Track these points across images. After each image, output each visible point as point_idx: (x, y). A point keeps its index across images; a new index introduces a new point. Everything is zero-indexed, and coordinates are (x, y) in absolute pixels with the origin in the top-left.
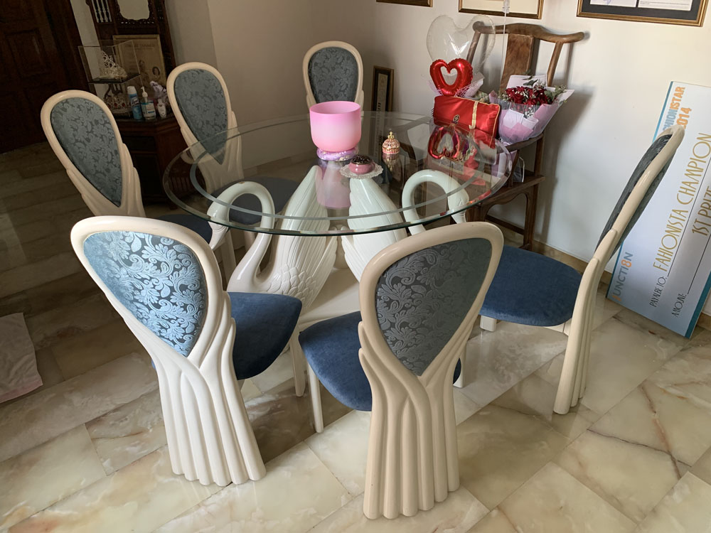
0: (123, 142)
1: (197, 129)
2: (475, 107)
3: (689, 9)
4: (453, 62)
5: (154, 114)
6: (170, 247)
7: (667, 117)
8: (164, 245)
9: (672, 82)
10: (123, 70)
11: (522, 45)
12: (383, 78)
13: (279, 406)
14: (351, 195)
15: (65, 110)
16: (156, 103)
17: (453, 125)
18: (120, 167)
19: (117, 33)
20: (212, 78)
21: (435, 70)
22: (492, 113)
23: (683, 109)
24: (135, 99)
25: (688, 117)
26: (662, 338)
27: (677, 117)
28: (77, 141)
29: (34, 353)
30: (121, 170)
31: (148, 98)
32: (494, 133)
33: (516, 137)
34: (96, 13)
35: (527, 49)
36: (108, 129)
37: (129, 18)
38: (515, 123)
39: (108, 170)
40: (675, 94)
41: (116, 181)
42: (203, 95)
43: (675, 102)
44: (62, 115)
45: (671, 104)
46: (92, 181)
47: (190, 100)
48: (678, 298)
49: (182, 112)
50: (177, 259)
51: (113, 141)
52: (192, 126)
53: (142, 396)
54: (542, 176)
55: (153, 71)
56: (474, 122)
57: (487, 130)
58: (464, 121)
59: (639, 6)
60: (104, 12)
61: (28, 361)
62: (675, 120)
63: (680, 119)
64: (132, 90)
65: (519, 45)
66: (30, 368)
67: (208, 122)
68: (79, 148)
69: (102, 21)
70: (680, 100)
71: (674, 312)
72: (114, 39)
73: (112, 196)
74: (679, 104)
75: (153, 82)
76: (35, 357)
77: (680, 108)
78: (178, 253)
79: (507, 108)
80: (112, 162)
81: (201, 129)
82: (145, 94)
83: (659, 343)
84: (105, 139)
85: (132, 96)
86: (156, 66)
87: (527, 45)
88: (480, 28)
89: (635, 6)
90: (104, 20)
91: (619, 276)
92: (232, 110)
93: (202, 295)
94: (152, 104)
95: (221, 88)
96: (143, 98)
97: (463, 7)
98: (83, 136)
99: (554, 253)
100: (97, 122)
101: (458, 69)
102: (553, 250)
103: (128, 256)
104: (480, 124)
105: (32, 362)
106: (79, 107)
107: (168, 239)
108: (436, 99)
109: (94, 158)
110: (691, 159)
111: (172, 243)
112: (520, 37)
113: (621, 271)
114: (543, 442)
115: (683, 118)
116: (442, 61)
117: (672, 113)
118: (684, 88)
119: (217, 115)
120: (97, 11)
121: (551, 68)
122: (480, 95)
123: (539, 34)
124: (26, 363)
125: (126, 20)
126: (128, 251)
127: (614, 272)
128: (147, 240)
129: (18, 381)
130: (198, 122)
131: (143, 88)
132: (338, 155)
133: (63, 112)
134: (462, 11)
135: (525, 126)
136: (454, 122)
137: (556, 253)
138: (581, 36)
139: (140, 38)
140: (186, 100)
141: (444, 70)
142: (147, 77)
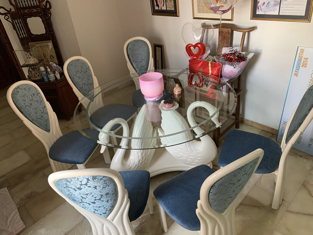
0: (47, 101)
1: (80, 88)
2: (210, 65)
3: (304, 15)
4: (196, 44)
5: (55, 78)
6: (101, 179)
7: (298, 62)
8: (98, 179)
9: (298, 47)
10: (36, 59)
11: (226, 33)
12: (158, 49)
13: (144, 221)
14: (162, 114)
15: (18, 92)
16: (54, 73)
17: (200, 73)
18: (47, 114)
19: (30, 41)
20: (84, 63)
21: (188, 48)
22: (218, 67)
23: (304, 58)
24: (44, 73)
25: (307, 61)
26: (305, 158)
27: (302, 62)
28: (26, 106)
29: (17, 209)
30: (48, 115)
31: (50, 71)
32: (220, 75)
33: (230, 76)
34: (19, 34)
35: (229, 35)
36: (39, 96)
37: (35, 34)
38: (230, 71)
39: (42, 117)
40: (300, 52)
41: (47, 121)
42: (81, 72)
43: (301, 55)
44: (17, 95)
45: (299, 56)
46: (36, 124)
47: (75, 75)
48: (310, 140)
49: (72, 81)
50: (105, 183)
51: (42, 102)
52: (78, 87)
53: (76, 225)
54: (241, 90)
55: (50, 57)
56: (210, 72)
57: (217, 75)
58: (205, 71)
59: (280, 14)
60: (23, 32)
61: (15, 214)
62: (301, 63)
63: (304, 63)
64: (42, 69)
65: (225, 33)
66: (17, 218)
67: (85, 84)
68: (28, 109)
69: (23, 37)
70: (303, 55)
71: (309, 146)
72: (30, 45)
73: (46, 128)
74: (302, 56)
75: (51, 63)
76: (18, 211)
77: (303, 58)
78: (105, 181)
79: (225, 64)
80: (43, 112)
81: (82, 88)
82: (49, 70)
83: (305, 161)
84: (38, 102)
85: (42, 72)
86: (51, 55)
87: (229, 33)
88: (205, 27)
89: (278, 14)
90: (23, 36)
91: (281, 131)
92: (95, 76)
93: (116, 195)
94: (53, 74)
95: (89, 66)
96: (48, 72)
97: (195, 17)
98: (29, 103)
99: (248, 122)
100: (34, 94)
101: (198, 47)
102: (247, 120)
103: (80, 186)
104: (213, 72)
105: (17, 214)
106: (24, 89)
107: (100, 176)
108: (190, 61)
109: (35, 113)
110: (310, 80)
111: (102, 177)
112: (225, 30)
113: (282, 129)
114: (269, 221)
115: (305, 62)
116: (191, 44)
117: (300, 60)
118: (304, 49)
119: (88, 80)
120: (20, 33)
121: (242, 44)
122: (209, 57)
123: (234, 28)
124: (14, 216)
125: (34, 35)
126: (80, 184)
127: (279, 129)
128: (90, 179)
129: (12, 227)
130: (80, 85)
131: (48, 67)
132: (155, 98)
133: (17, 93)
134: (194, 18)
135: (235, 71)
136: (200, 72)
137: (250, 122)
138: (254, 28)
139: (42, 43)
140: (74, 75)
141: (192, 48)
142: (48, 60)
